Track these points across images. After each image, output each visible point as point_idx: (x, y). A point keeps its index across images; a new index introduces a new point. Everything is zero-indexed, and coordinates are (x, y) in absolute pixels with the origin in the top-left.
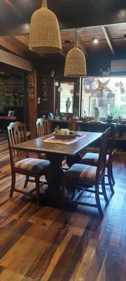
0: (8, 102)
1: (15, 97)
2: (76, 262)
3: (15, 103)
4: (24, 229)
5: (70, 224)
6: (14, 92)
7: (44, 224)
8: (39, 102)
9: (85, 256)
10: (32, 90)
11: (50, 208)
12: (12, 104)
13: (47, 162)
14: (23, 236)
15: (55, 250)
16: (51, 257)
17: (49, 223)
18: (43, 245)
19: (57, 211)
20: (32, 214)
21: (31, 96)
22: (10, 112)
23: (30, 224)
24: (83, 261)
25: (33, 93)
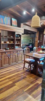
0: (30, 42)
1: (33, 40)
2: (35, 89)
3: (32, 42)
4: (24, 78)
5: (38, 80)
6: (32, 38)
7: (30, 78)
8: (39, 42)
9: (39, 89)
10: (37, 38)
11: (33, 75)
12: (31, 42)
13: (34, 60)
14: (23, 80)
15: (31, 85)
16: (29, 86)
17: (31, 78)
18: (27, 83)
19: (35, 76)
20: (27, 75)
21: (36, 40)
22: (30, 45)
23: (26, 77)
24: (37, 90)
25: (37, 39)
